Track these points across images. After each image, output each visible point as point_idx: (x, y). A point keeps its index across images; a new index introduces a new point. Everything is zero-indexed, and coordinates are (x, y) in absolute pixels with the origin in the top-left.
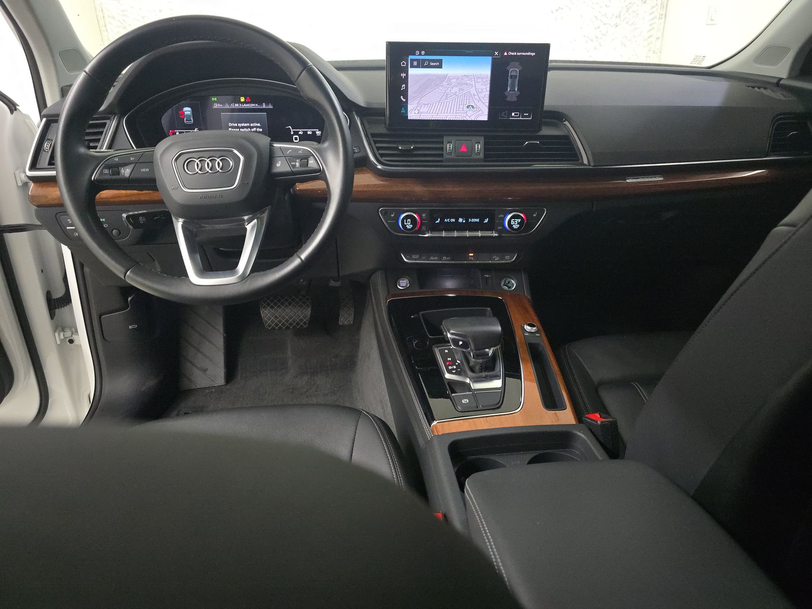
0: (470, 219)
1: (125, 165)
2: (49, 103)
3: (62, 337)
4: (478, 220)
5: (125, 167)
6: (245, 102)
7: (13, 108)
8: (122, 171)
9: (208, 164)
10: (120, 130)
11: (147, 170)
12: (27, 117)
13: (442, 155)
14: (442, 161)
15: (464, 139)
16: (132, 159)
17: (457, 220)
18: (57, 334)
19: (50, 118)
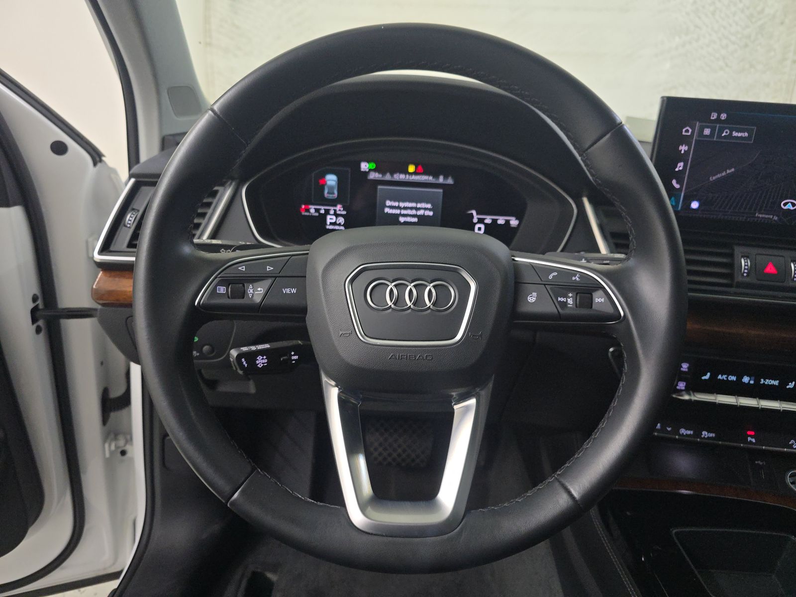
0: (762, 380)
1: (255, 279)
2: (144, 157)
3: (113, 447)
4: (776, 383)
5: (255, 284)
6: (415, 173)
7: (98, 159)
8: (250, 291)
9: (411, 292)
10: (236, 206)
11: (294, 291)
12: (114, 171)
13: (730, 276)
14: (730, 286)
15: (767, 253)
16: (269, 268)
17: (740, 378)
18: (107, 446)
19: (141, 180)
